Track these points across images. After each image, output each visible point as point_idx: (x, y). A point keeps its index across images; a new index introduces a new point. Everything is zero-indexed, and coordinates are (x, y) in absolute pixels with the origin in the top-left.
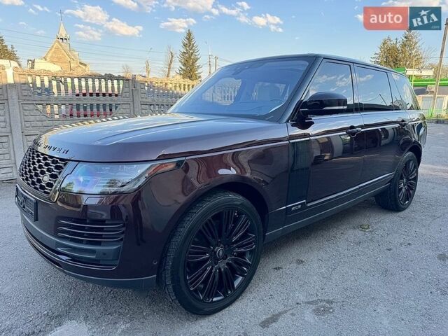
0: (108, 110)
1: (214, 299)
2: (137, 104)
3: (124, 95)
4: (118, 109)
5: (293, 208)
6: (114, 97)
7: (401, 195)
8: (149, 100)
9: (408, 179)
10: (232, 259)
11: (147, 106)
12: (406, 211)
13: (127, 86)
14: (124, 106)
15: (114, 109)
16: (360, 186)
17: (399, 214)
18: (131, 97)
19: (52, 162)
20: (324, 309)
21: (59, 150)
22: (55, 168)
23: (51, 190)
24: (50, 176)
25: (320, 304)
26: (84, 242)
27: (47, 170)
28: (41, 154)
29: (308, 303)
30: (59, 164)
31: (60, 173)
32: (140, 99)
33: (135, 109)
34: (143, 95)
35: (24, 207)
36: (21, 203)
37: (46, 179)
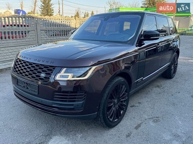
0: (24, 34)
2: (39, 30)
3: (32, 26)
4: (29, 33)
5: (139, 81)
6: (27, 27)
7: (172, 71)
8: (45, 28)
9: (174, 65)
10: (120, 104)
11: (44, 31)
12: (174, 78)
13: (33, 21)
14: (32, 32)
15: (27, 34)
16: (160, 69)
17: (171, 80)
18: (36, 27)
19: (44, 67)
20: (156, 120)
21: (47, 62)
22: (48, 70)
23: (48, 80)
24: (46, 74)
25: (154, 119)
26: (67, 101)
27: (42, 71)
28: (34, 63)
29: (149, 119)
30: (50, 68)
31: (52, 72)
32: (40, 28)
33: (38, 33)
34: (41, 26)
35: (27, 88)
36: (24, 87)
37: (43, 75)
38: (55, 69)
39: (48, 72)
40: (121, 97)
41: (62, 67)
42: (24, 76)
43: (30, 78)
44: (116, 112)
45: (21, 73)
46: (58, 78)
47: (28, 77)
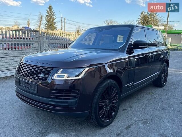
0: (28, 46)
1: (107, 121)
2: (42, 43)
3: (36, 39)
4: (33, 45)
5: (129, 85)
6: (31, 40)
7: (163, 80)
8: (47, 41)
10: (111, 105)
11: (46, 44)
12: (165, 87)
13: (37, 35)
14: (36, 44)
15: (31, 45)
16: (150, 77)
17: (162, 88)
18: (39, 39)
19: (44, 69)
20: (146, 122)
21: (47, 64)
22: (47, 71)
23: (46, 80)
24: (45, 74)
25: (144, 121)
26: (63, 99)
27: (42, 72)
28: (35, 66)
29: (140, 121)
30: (49, 69)
31: (50, 73)
32: (43, 41)
33: (41, 45)
34: (44, 39)
35: (28, 88)
36: (25, 87)
37: (42, 75)
38: (53, 70)
39: (47, 72)
40: (112, 98)
41: (59, 68)
42: (26, 77)
43: (31, 78)
44: (107, 113)
45: (23, 75)
46: (55, 77)
47: (29, 78)
